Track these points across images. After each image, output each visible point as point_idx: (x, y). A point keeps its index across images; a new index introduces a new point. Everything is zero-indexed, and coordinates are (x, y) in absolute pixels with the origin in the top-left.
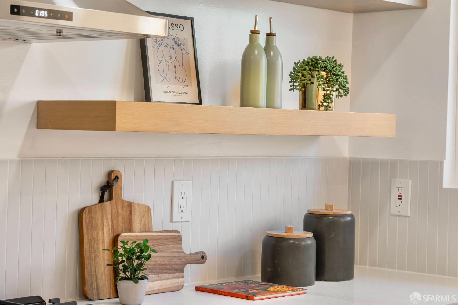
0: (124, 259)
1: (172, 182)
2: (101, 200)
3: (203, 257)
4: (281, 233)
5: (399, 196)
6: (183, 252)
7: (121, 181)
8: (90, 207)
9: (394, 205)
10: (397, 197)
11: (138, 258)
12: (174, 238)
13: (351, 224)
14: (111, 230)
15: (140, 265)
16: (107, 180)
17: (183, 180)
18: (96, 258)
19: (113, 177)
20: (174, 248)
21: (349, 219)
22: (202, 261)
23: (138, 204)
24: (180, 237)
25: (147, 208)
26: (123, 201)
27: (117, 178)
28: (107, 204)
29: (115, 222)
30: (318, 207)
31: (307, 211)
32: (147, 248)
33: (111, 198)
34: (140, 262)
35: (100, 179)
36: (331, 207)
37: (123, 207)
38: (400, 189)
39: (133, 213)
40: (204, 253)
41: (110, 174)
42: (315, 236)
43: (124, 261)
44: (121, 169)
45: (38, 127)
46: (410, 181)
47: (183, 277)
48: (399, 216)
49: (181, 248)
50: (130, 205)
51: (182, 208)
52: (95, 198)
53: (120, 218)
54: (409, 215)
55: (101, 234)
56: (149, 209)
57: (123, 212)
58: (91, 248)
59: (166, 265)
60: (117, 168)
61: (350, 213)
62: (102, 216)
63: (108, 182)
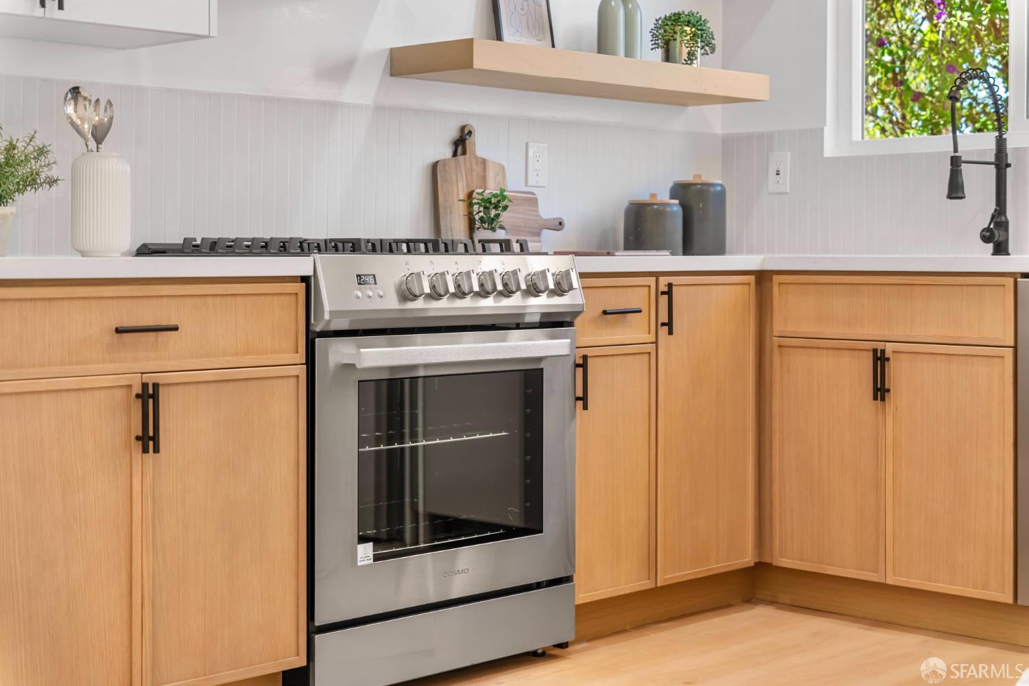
0: (482, 209)
1: (527, 144)
2: (455, 154)
3: (560, 223)
4: (645, 198)
5: (777, 171)
6: (539, 216)
7: (474, 135)
8: (444, 160)
9: (772, 184)
10: (776, 173)
11: (496, 207)
12: (531, 199)
13: (722, 195)
14: (465, 186)
15: (497, 216)
16: (460, 134)
17: (538, 142)
18: (451, 212)
19: (466, 132)
20: (530, 210)
21: (719, 188)
22: (560, 227)
23: (492, 162)
24: (536, 199)
25: (501, 168)
26: (476, 157)
27: (470, 132)
28: (461, 158)
29: (469, 177)
30: (687, 177)
31: (674, 182)
32: (504, 197)
33: (464, 153)
34: (497, 212)
35: (453, 134)
36: (699, 176)
37: (477, 163)
38: (778, 163)
39: (487, 170)
40: (561, 219)
41: (463, 128)
42: (681, 204)
43: (480, 212)
44: (474, 124)
45: (392, 75)
46: (789, 154)
47: (540, 242)
48: (778, 194)
49: (537, 211)
50: (484, 161)
51: (538, 172)
52: (447, 152)
53: (474, 174)
54: (788, 191)
55: (455, 188)
56: (503, 168)
57: (477, 169)
58: (446, 201)
59: (522, 227)
60: (470, 122)
61: (719, 182)
62: (457, 170)
63: (461, 137)
